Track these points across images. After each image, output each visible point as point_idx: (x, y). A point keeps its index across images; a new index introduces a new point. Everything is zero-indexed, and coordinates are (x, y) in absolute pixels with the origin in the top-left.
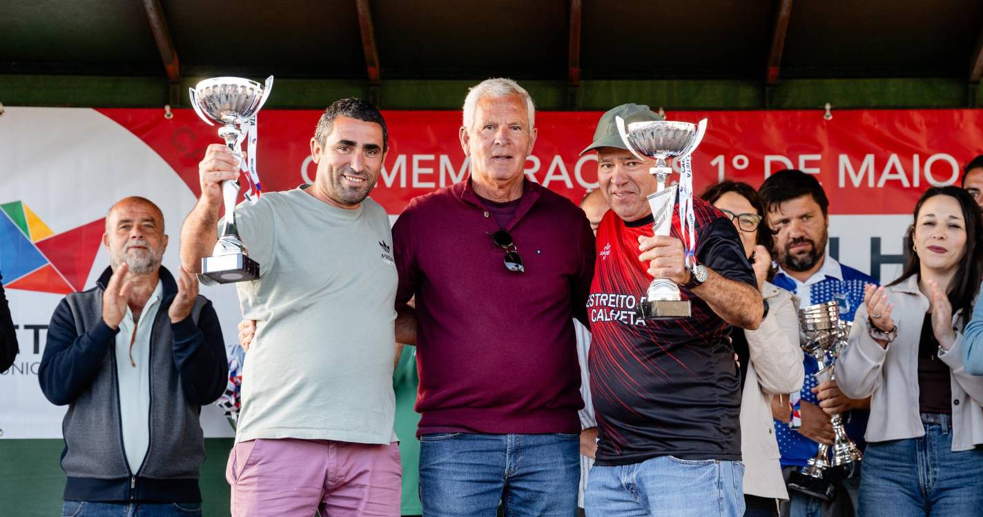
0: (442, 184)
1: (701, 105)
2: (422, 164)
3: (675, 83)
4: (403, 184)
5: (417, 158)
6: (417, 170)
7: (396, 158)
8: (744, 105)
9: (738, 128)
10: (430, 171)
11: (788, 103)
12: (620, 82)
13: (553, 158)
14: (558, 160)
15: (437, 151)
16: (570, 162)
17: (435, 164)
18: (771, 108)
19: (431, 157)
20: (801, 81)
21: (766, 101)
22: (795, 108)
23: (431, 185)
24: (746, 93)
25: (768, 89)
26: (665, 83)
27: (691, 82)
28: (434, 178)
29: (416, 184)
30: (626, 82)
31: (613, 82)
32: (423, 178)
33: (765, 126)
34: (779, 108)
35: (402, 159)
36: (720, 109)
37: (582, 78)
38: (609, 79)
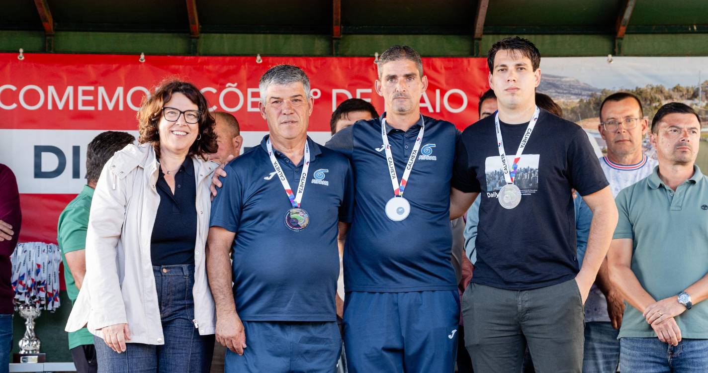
0: (100, 108)
1: (288, 53)
2: (85, 93)
3: (269, 36)
4: (71, 107)
5: (81, 89)
6: (81, 98)
7: (66, 88)
8: (318, 53)
9: (314, 70)
10: (91, 98)
11: (349, 52)
12: (229, 35)
15: (94, 83)
17: (95, 93)
18: (337, 55)
19: (92, 88)
20: (359, 36)
21: (332, 52)
22: (353, 56)
23: (92, 108)
24: (319, 44)
25: (334, 41)
26: (262, 36)
27: (281, 36)
28: (94, 103)
29: (81, 107)
30: (234, 35)
31: (225, 35)
32: (85, 103)
33: (332, 68)
34: (343, 55)
35: (70, 90)
36: (300, 56)
37: (201, 32)
38: (222, 32)
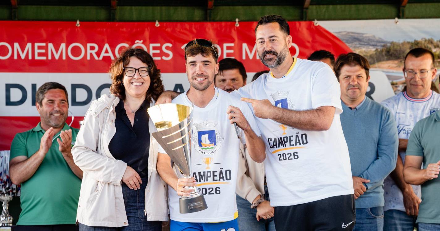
0: (50, 58)
1: (176, 19)
2: (39, 48)
3: (164, 8)
4: (30, 58)
5: (37, 45)
6: (37, 51)
7: (27, 44)
8: (197, 19)
9: (194, 30)
10: (43, 51)
11: (218, 18)
12: (137, 7)
13: (104, 45)
14: (107, 46)
15: (46, 41)
16: (113, 47)
17: (46, 48)
18: (210, 21)
19: (44, 44)
20: (224, 7)
21: (206, 18)
22: (221, 21)
23: (44, 58)
24: (198, 13)
25: (208, 11)
26: (159, 8)
27: (171, 8)
28: (46, 54)
29: (37, 58)
30: (140, 8)
31: (133, 7)
32: (40, 54)
33: (207, 30)
34: (214, 21)
35: (29, 45)
36: (185, 21)
37: (118, 5)
38: (131, 5)
